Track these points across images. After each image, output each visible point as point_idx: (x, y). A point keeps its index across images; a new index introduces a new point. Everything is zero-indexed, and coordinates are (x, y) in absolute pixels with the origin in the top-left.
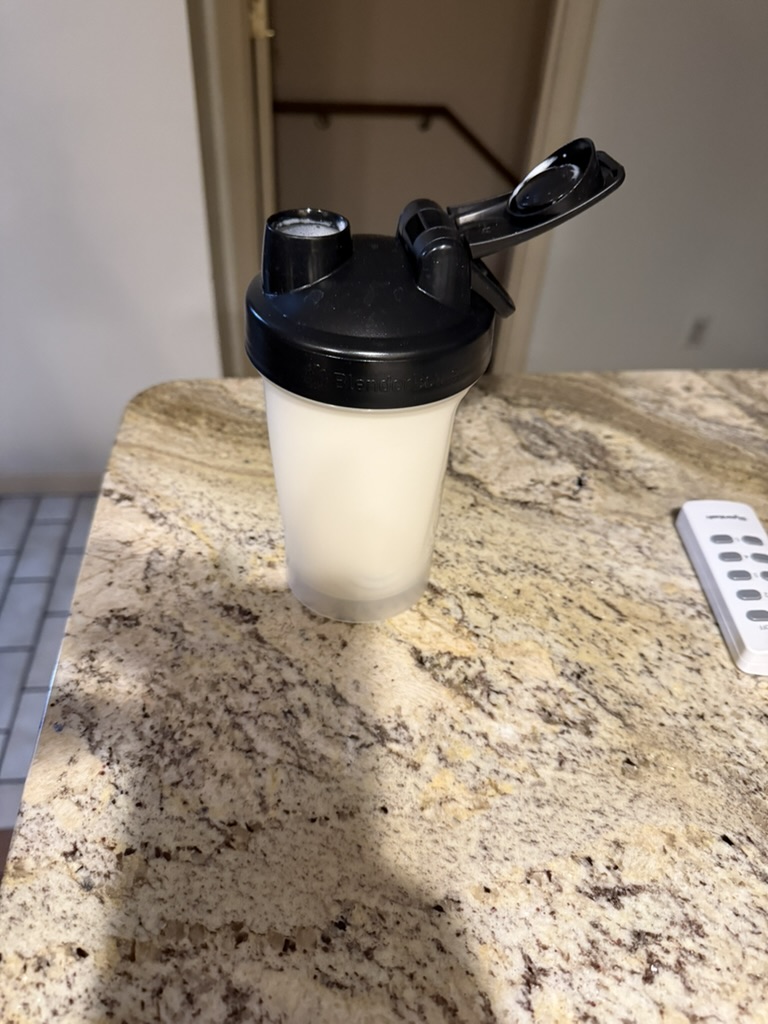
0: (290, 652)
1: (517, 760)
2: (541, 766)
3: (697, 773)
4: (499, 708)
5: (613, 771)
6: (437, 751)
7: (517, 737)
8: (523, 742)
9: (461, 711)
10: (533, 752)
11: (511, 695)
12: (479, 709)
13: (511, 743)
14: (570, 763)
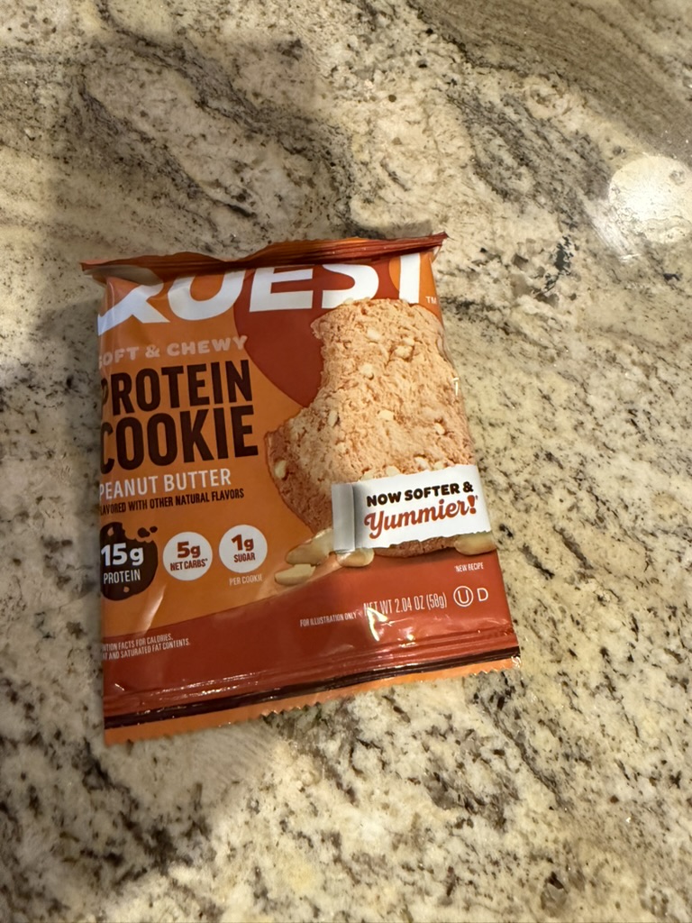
0: (15, 664)
1: (382, 888)
2: (418, 898)
3: (653, 898)
4: (365, 779)
5: (527, 901)
6: (253, 878)
7: (388, 840)
8: (395, 847)
9: (302, 790)
10: (408, 868)
11: (389, 748)
12: (333, 782)
13: (375, 851)
14: (464, 889)
